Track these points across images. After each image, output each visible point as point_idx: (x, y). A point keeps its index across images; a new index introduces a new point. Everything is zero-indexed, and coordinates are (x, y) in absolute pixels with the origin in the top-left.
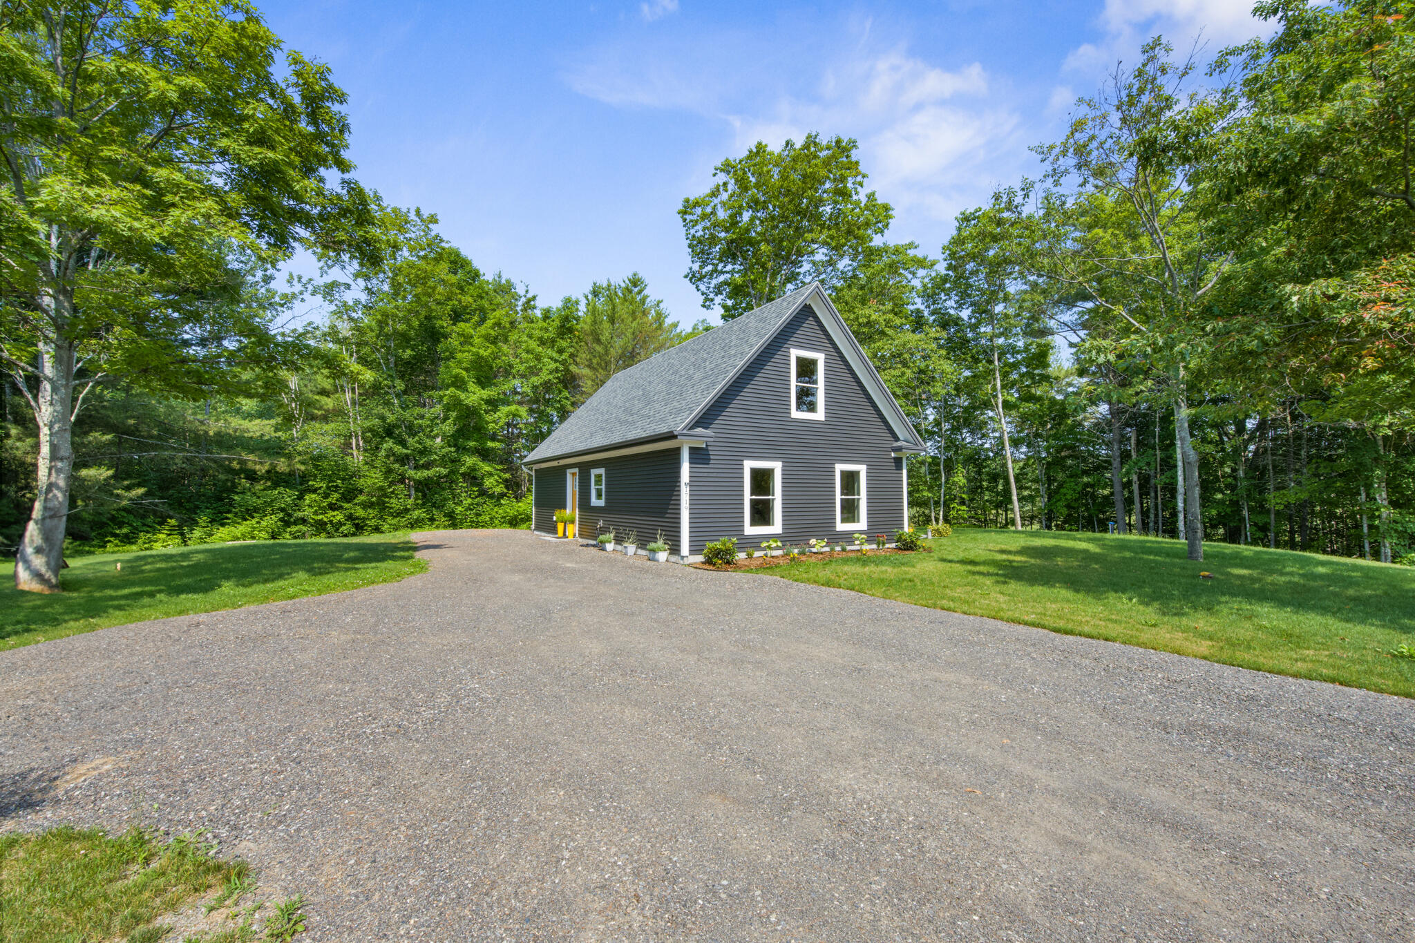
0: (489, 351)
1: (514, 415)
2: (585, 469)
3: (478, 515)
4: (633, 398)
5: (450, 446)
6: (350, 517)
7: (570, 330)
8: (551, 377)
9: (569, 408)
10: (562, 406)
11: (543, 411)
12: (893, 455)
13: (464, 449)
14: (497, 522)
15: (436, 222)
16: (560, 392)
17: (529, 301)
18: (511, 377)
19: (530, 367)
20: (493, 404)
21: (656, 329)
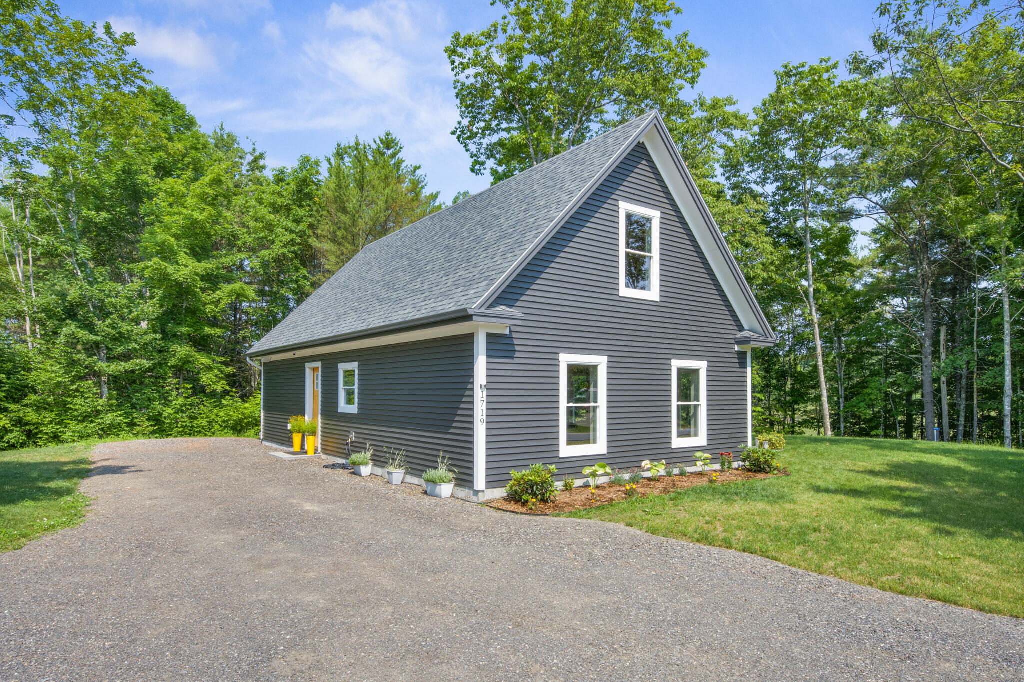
0: (205, 214)
1: (239, 295)
2: (330, 363)
3: (193, 418)
4: (396, 270)
5: (155, 332)
6: (20, 422)
7: (309, 196)
8: (285, 251)
9: (308, 288)
10: (299, 286)
11: (275, 293)
12: (737, 348)
13: (175, 335)
14: (217, 427)
15: (133, 43)
16: (297, 270)
17: (256, 160)
18: (235, 250)
19: (259, 239)
20: (212, 280)
21: (413, 200)
